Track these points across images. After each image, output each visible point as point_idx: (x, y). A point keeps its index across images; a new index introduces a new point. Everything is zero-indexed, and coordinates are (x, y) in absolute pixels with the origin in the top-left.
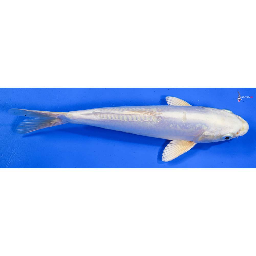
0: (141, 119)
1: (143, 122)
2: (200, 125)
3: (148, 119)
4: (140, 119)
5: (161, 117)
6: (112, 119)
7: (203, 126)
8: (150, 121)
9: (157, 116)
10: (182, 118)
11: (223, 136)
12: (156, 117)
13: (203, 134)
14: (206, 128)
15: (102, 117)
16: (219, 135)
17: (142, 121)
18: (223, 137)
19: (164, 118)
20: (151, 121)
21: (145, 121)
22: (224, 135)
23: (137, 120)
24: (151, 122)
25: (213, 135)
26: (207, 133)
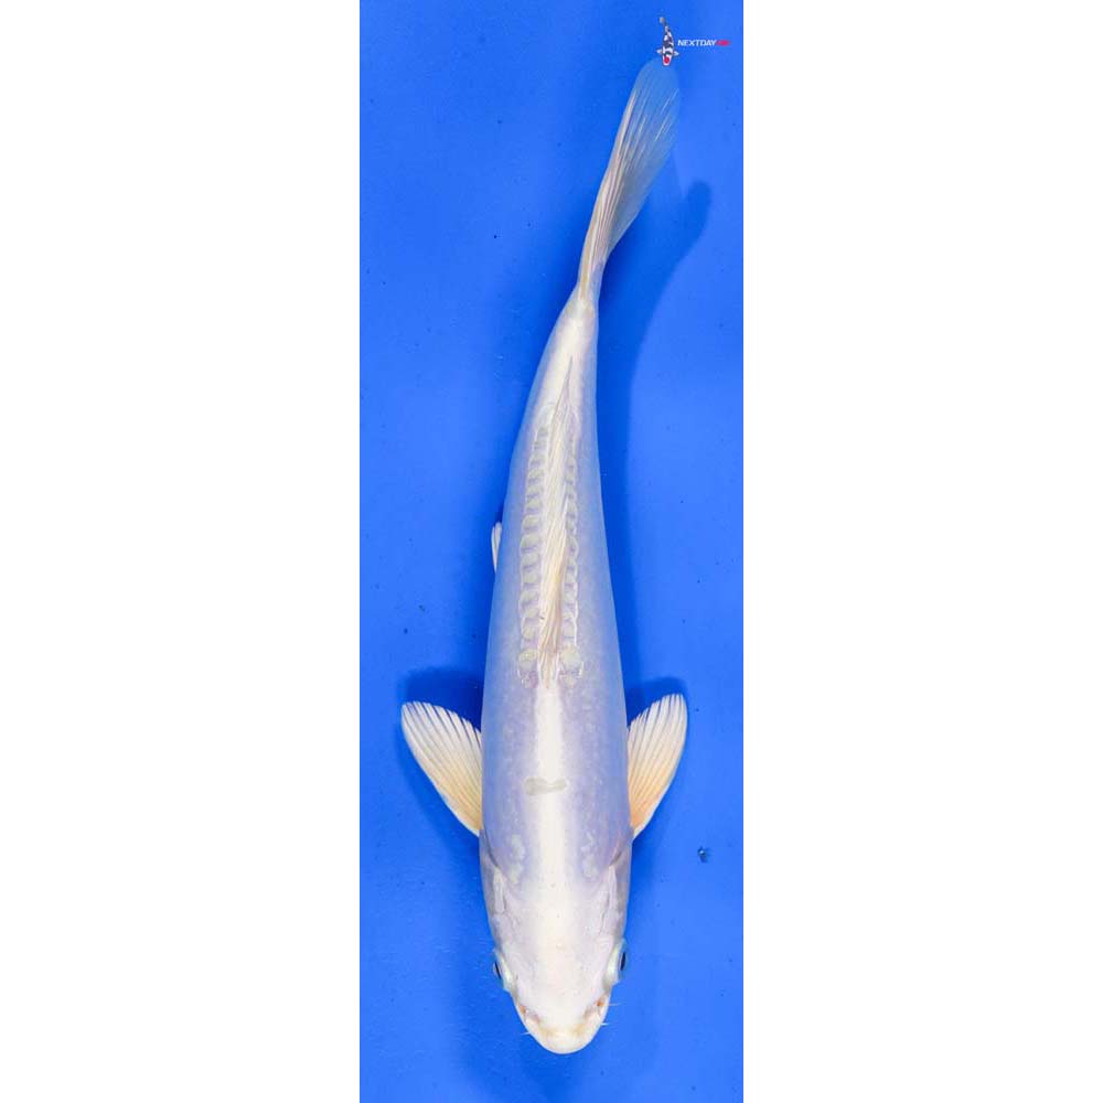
0: (527, 604)
1: (517, 610)
2: (521, 852)
3: (528, 631)
4: (527, 600)
5: (535, 684)
6: (530, 481)
7: (520, 868)
8: (523, 641)
9: (539, 666)
10: (535, 777)
11: (500, 949)
12: (535, 666)
13: (497, 870)
14: (516, 882)
15: (537, 443)
16: (502, 936)
17: (520, 607)
18: (497, 954)
19: (533, 701)
20: (522, 646)
21: (519, 619)
22: (504, 955)
23: (526, 584)
24: (519, 643)
25: (497, 910)
26: (499, 884)
